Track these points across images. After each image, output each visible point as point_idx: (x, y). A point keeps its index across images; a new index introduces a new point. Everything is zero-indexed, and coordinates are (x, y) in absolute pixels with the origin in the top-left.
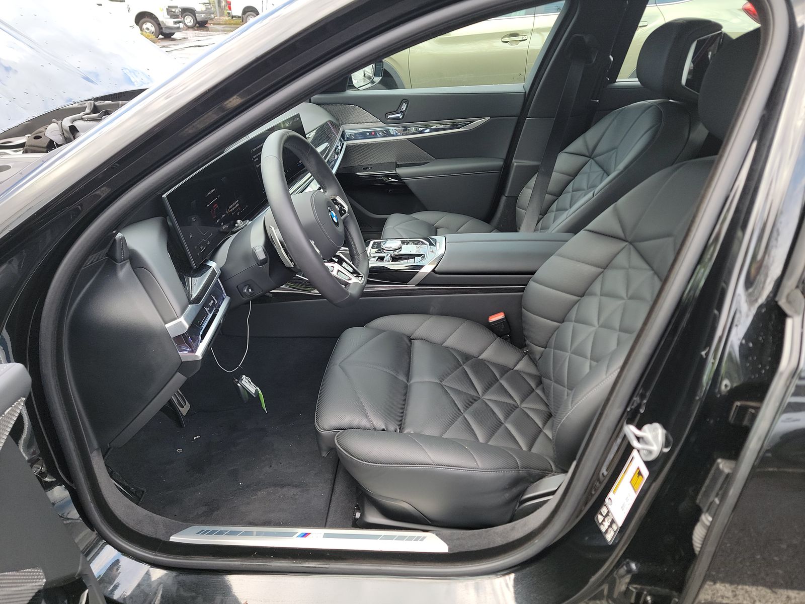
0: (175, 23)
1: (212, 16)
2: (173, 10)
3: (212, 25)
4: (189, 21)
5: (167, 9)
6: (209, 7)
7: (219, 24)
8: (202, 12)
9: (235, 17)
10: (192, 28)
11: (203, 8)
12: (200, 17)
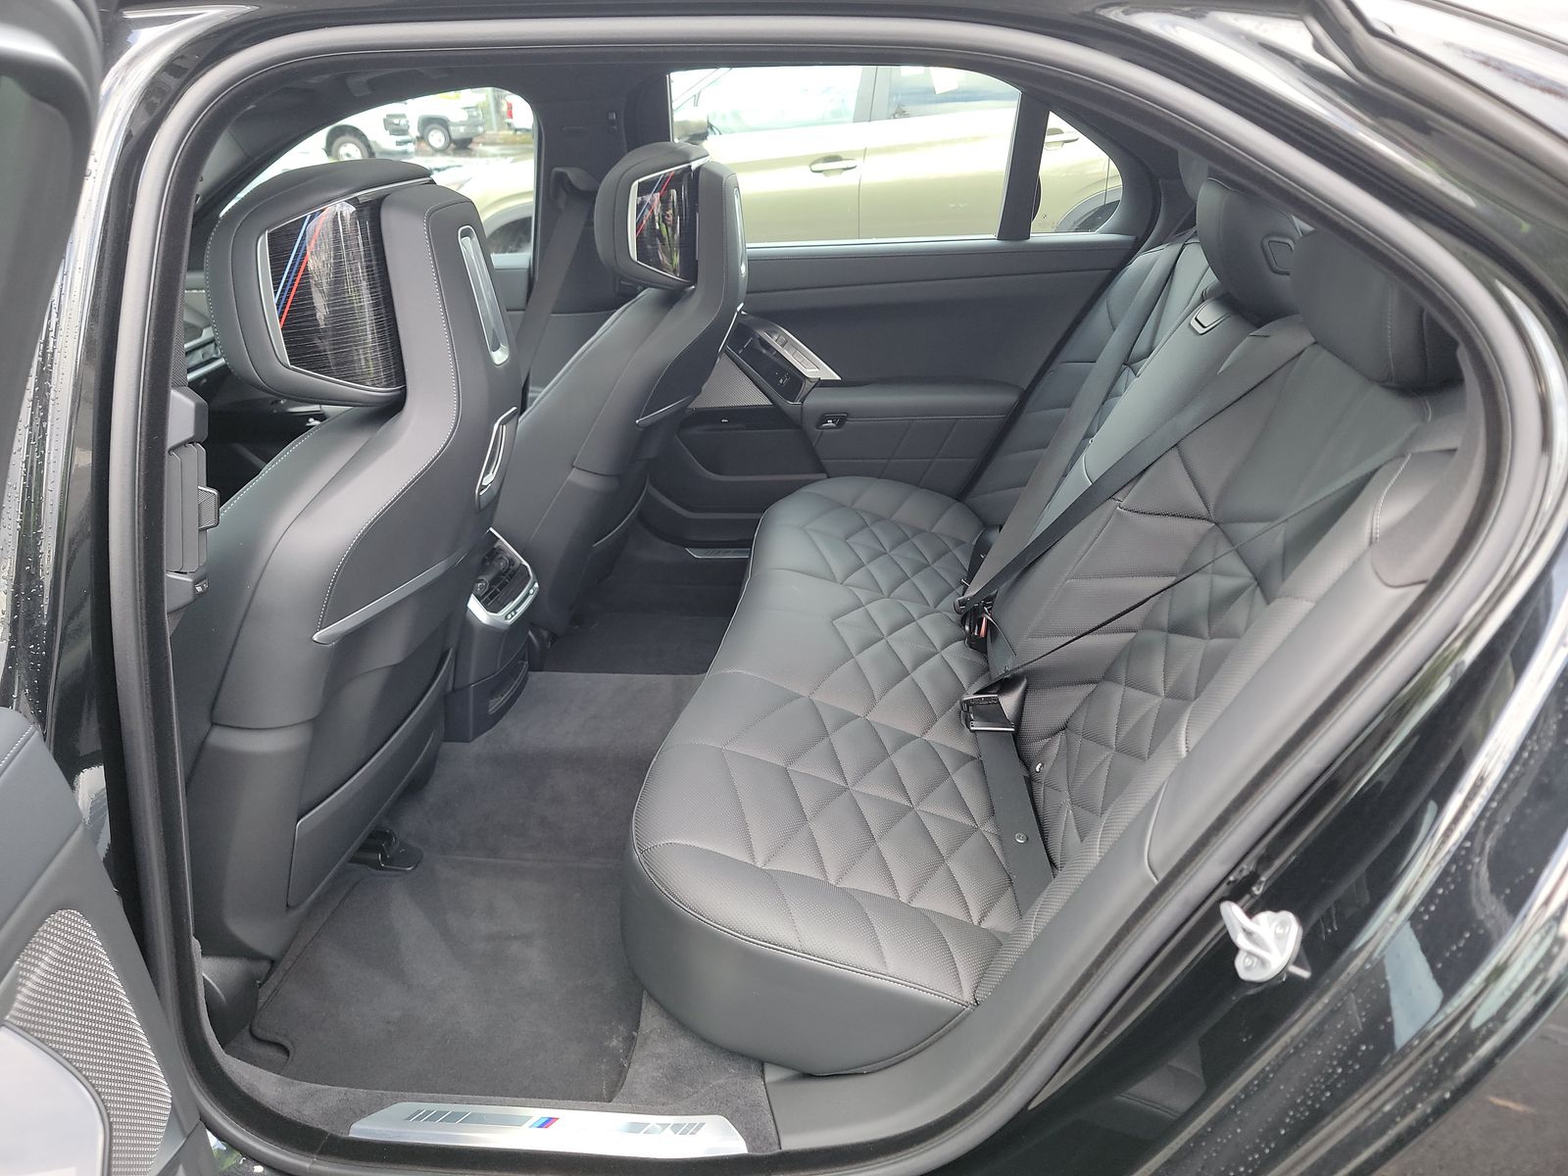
0: (399, 143)
1: (481, 129)
2: (396, 121)
3: (481, 145)
4: (437, 138)
5: (384, 120)
6: (475, 113)
7: (493, 144)
8: (461, 124)
9: (520, 130)
10: (443, 151)
11: (464, 116)
12: (458, 132)
